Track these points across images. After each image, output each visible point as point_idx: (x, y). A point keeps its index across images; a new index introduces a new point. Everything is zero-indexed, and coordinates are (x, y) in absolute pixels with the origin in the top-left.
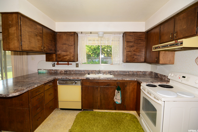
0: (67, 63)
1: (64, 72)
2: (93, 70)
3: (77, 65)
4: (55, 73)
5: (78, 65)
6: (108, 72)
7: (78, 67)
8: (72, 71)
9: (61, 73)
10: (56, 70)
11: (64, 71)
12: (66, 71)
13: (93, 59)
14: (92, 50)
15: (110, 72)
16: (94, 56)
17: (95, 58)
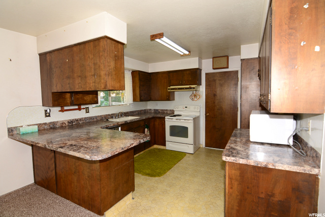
0: (77, 107)
1: (67, 124)
4: (51, 128)
5: (88, 110)
8: (81, 120)
9: (62, 127)
10: (54, 123)
11: (68, 122)
12: (71, 122)
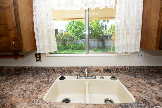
1: (13, 71)
2: (72, 67)
3: (38, 56)
5: (40, 57)
6: (104, 70)
7: (40, 60)
13: (77, 41)
14: (75, 33)
15: (109, 69)
16: (77, 38)
17: (78, 41)
